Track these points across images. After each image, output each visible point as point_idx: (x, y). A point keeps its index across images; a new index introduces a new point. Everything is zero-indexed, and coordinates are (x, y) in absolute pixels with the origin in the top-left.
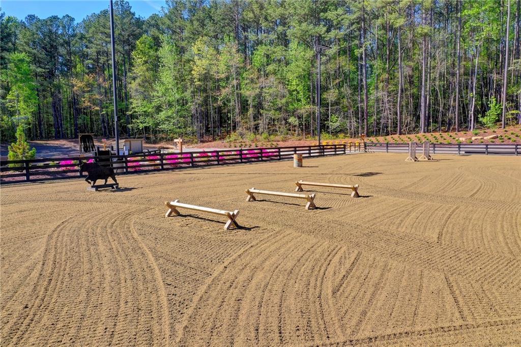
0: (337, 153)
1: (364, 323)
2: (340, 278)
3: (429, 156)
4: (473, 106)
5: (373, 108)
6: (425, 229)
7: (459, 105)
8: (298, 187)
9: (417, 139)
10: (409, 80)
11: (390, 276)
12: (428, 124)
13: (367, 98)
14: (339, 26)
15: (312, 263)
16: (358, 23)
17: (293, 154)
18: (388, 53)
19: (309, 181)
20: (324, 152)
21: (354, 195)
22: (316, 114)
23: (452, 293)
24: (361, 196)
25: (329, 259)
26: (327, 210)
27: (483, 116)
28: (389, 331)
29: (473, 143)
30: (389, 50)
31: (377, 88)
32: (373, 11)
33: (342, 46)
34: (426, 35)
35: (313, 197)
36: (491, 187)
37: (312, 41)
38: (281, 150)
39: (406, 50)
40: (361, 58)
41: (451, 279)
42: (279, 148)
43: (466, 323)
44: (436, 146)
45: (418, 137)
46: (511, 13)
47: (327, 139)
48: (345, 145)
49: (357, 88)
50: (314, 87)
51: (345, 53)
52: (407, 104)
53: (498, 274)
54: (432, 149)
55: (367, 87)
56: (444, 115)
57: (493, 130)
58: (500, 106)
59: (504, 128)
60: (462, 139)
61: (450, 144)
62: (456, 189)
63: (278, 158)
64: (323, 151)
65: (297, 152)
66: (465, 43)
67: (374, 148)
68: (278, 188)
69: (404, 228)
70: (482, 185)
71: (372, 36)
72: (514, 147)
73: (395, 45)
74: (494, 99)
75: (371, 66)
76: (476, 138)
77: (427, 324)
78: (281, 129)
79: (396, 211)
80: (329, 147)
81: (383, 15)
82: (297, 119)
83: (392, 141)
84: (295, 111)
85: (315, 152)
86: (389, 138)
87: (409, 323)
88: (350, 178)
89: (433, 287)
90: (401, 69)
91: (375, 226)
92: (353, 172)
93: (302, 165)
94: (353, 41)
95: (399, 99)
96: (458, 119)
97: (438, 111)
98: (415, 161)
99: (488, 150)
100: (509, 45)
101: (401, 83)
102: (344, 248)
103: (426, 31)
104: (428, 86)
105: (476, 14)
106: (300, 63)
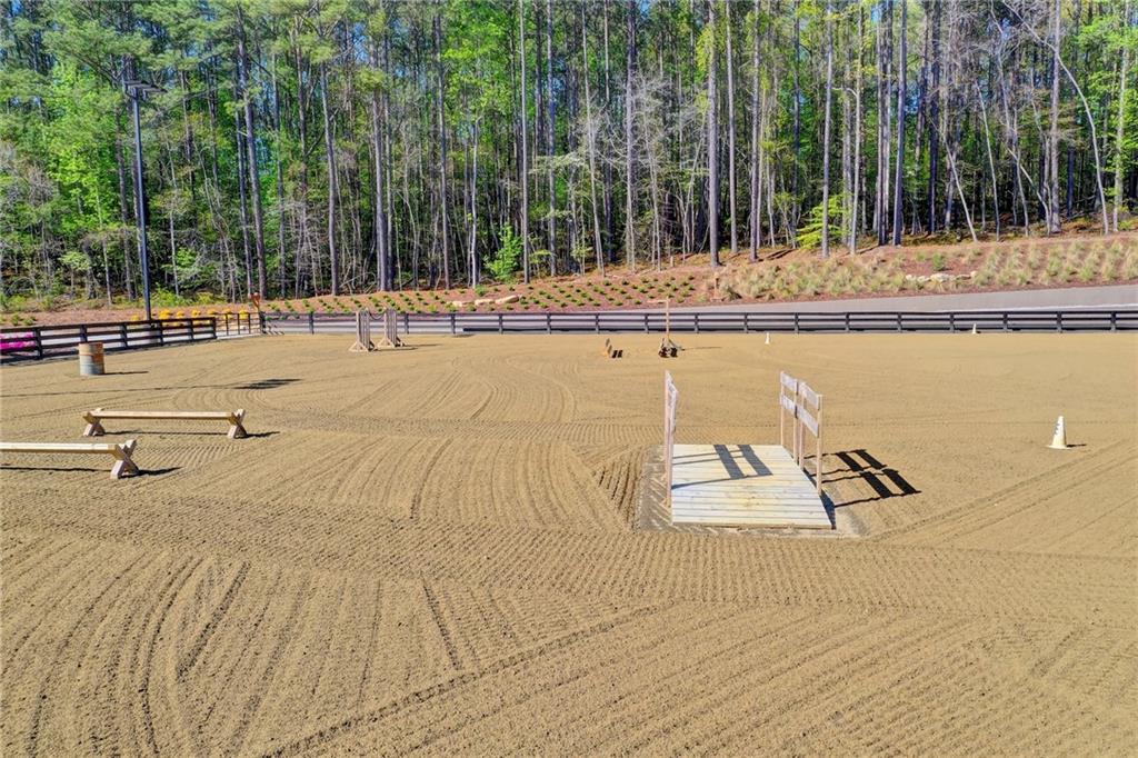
0: (196, 337)
1: (252, 726)
2: (197, 633)
3: (398, 339)
4: (474, 240)
5: (275, 236)
6: (387, 493)
7: (449, 237)
8: (90, 426)
9: (373, 305)
10: (351, 179)
11: (313, 605)
12: (392, 274)
13: (261, 213)
14: (183, 41)
15: (125, 610)
16: (230, 42)
17: (77, 344)
18: (302, 118)
19: (123, 408)
20: (161, 337)
21: (236, 434)
22: (139, 246)
23: (437, 617)
24: (251, 435)
25: (171, 591)
26: (166, 475)
27: (492, 260)
28: (309, 730)
29: (477, 312)
30: (304, 110)
31: (282, 192)
32: (264, 21)
33: (194, 90)
34: (377, 88)
35: (129, 446)
36: (508, 396)
37: (115, 69)
38: (43, 333)
39: (341, 117)
40: (243, 122)
41: (435, 589)
42: (37, 330)
43: (460, 673)
44: (410, 318)
45: (375, 300)
46: (526, 68)
47: (169, 305)
48: (213, 319)
49: (236, 190)
50: (128, 181)
51: (204, 106)
52: (349, 231)
53: (517, 563)
54: (403, 324)
55: (259, 188)
56: (423, 255)
57: (509, 286)
58: (519, 240)
59: (528, 282)
60: (457, 304)
61: (436, 314)
62: (447, 404)
63: (36, 353)
64: (158, 333)
65: (90, 339)
66: (453, 113)
67: (283, 324)
68: (35, 433)
69: (345, 496)
70: (492, 393)
71: (265, 75)
72: (546, 317)
73: (316, 102)
74: (508, 228)
75: (267, 143)
76: (482, 301)
77: (387, 694)
78: (44, 281)
79: (329, 462)
80: (175, 324)
81: (287, 34)
82: (85, 255)
83: (321, 309)
84: (80, 236)
85: (138, 337)
86: (314, 301)
87: (351, 700)
88: (227, 395)
89: (401, 613)
90: (332, 155)
91: (282, 498)
92: (231, 381)
93: (103, 369)
94: (222, 81)
95: (331, 217)
96: (449, 264)
97: (410, 247)
98: (370, 350)
99: (504, 323)
100: (528, 128)
101: (334, 185)
102: (210, 561)
103: (377, 80)
104: (389, 195)
105: (468, 61)
106: (88, 118)
